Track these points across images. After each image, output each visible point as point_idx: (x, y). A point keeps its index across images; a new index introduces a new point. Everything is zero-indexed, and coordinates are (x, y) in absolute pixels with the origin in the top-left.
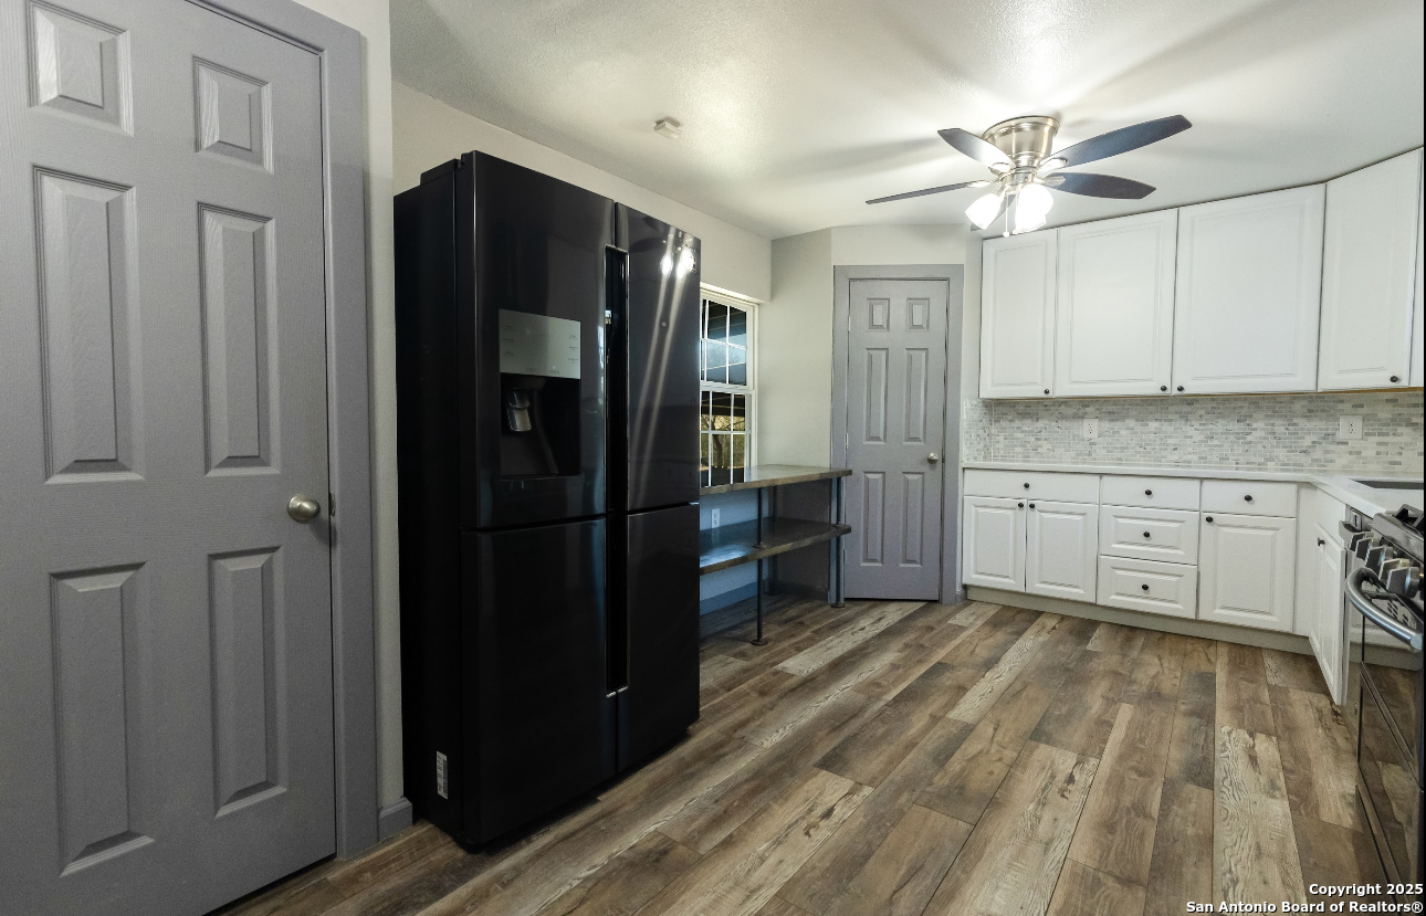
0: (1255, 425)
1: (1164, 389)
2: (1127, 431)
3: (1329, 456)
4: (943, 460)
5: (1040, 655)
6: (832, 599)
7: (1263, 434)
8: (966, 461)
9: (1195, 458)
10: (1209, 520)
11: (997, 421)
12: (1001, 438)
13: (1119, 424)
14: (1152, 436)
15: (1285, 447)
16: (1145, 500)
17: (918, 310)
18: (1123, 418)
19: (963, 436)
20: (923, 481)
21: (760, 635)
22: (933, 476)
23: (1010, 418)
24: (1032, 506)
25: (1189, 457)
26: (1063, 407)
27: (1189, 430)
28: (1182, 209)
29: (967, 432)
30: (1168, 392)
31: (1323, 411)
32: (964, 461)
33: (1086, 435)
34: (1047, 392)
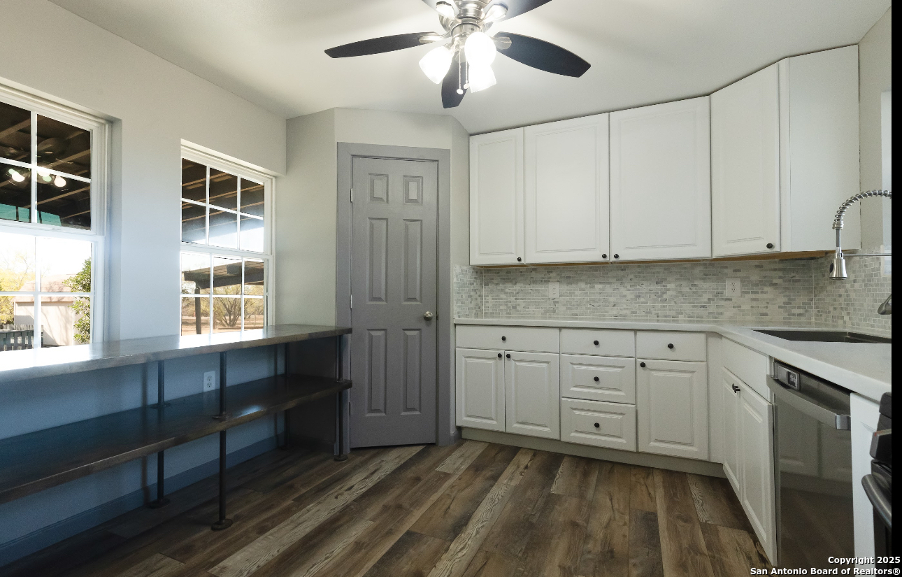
0: (669, 286)
1: (604, 256)
2: (580, 291)
3: (721, 310)
4: (437, 318)
5: (510, 506)
6: (336, 452)
7: (674, 293)
8: (456, 318)
9: (628, 312)
10: (643, 365)
11: (487, 284)
12: (490, 298)
13: (574, 286)
14: (598, 297)
15: (689, 303)
16: (594, 349)
17: (413, 186)
18: (577, 281)
19: (454, 296)
20: (421, 336)
21: (222, 517)
22: (429, 332)
23: (495, 281)
24: (508, 356)
25: (624, 312)
26: (533, 272)
27: (623, 290)
28: (611, 113)
29: (458, 293)
30: (607, 259)
31: (714, 275)
32: (455, 318)
33: (551, 296)
34: (519, 260)
